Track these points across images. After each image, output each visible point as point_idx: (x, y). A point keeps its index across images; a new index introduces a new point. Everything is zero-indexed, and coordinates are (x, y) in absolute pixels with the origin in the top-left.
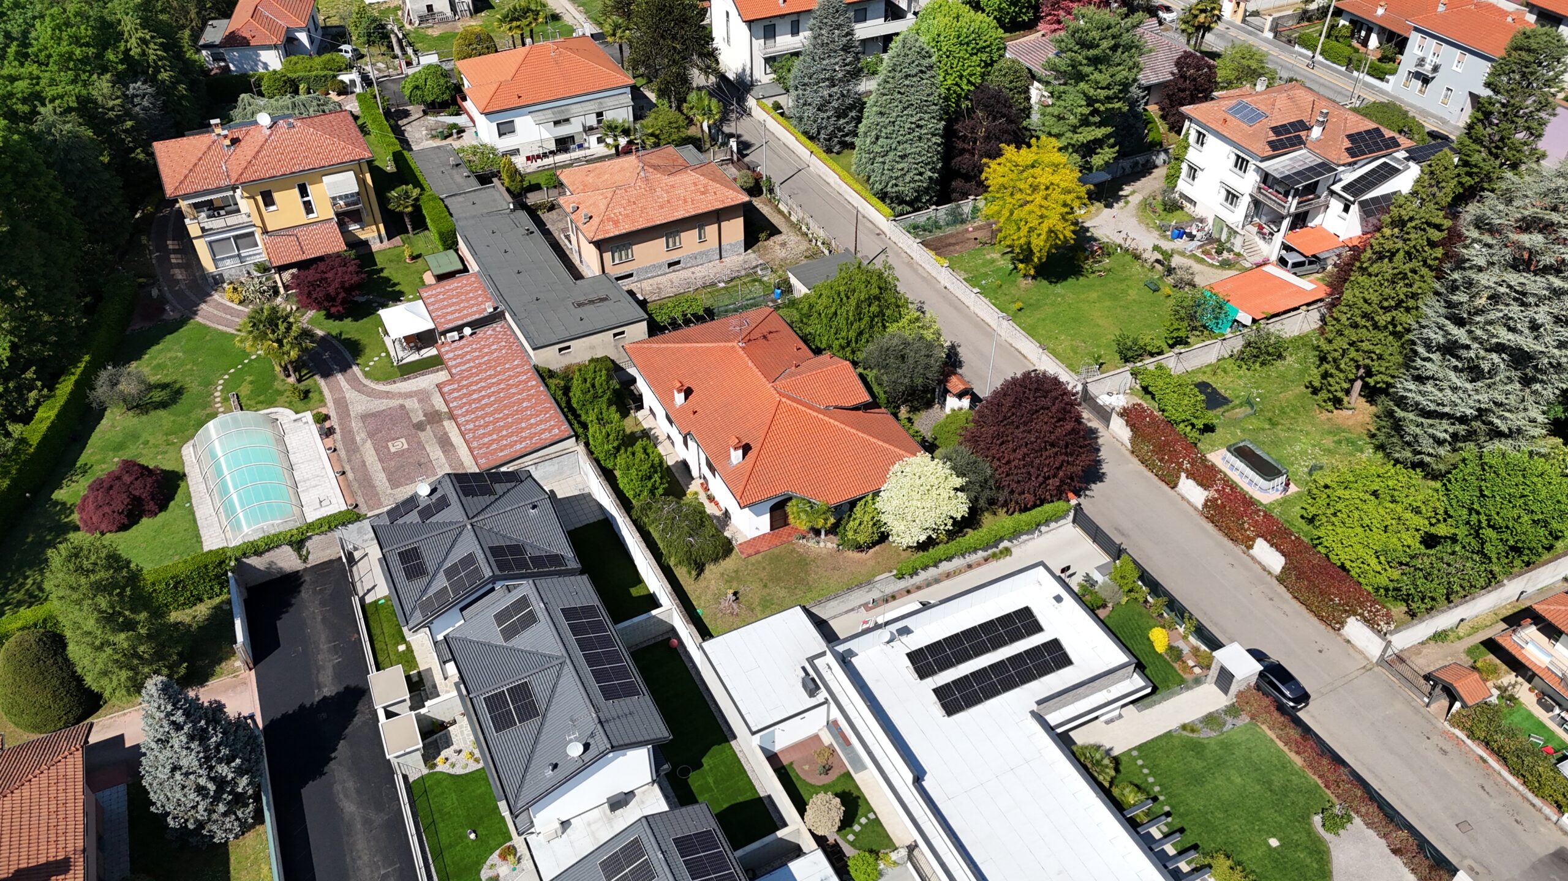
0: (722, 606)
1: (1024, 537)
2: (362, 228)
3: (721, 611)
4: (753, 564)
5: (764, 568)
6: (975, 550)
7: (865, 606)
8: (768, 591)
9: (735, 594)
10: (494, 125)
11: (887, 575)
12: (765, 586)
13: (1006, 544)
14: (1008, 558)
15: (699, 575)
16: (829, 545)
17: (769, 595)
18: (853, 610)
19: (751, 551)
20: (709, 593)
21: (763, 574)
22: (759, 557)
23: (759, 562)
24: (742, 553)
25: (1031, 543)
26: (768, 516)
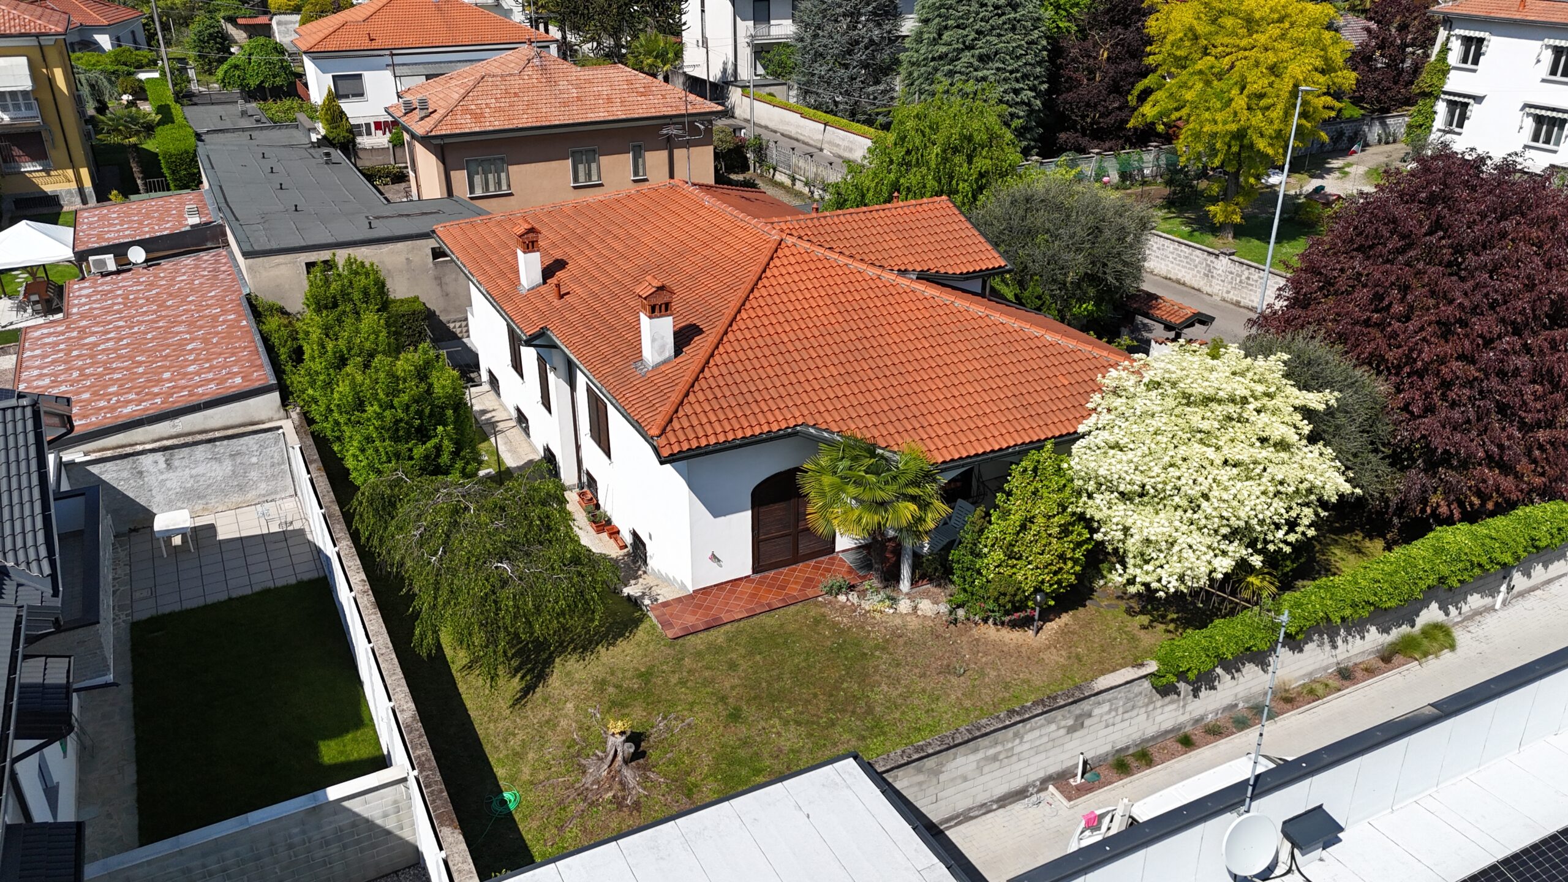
0: (588, 780)
1: (1475, 601)
2: (47, 171)
3: (583, 794)
4: (699, 655)
5: (733, 666)
6: (1356, 627)
7: (1060, 779)
8: (743, 731)
9: (635, 738)
10: (330, 76)
11: (1129, 673)
12: (735, 716)
13: (1431, 614)
14: (1446, 654)
15: (528, 690)
16: (926, 606)
17: (745, 743)
18: (1020, 794)
19: (691, 620)
20: (554, 739)
21: (728, 683)
22: (718, 636)
23: (715, 649)
24: (667, 624)
25: (1490, 620)
26: (745, 518)
